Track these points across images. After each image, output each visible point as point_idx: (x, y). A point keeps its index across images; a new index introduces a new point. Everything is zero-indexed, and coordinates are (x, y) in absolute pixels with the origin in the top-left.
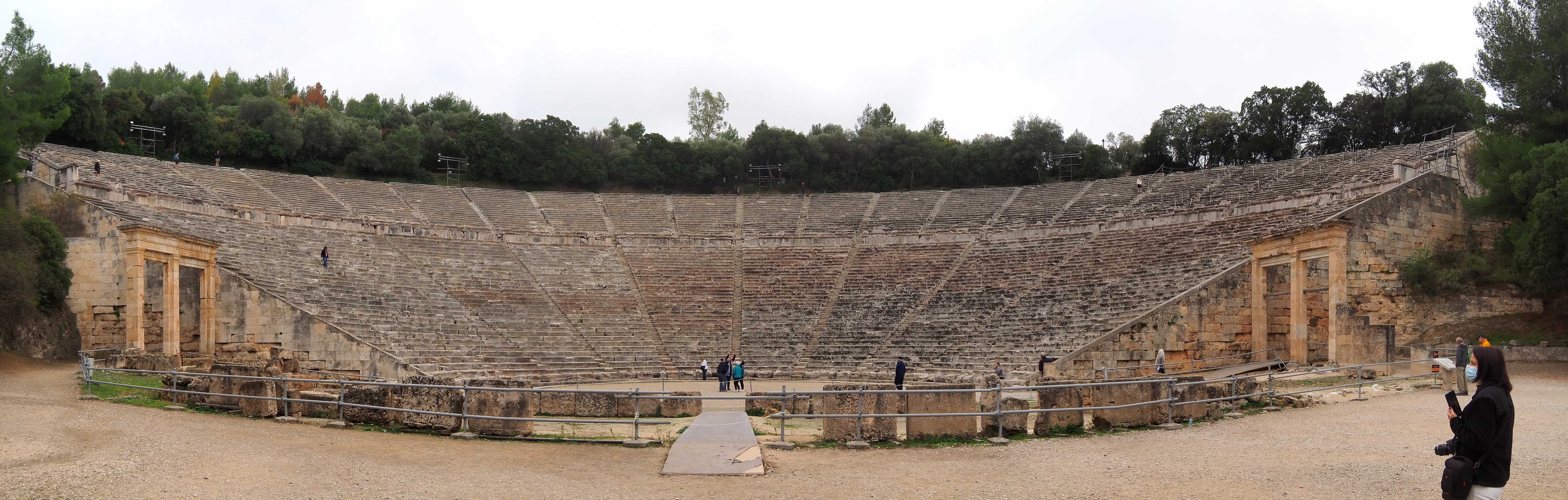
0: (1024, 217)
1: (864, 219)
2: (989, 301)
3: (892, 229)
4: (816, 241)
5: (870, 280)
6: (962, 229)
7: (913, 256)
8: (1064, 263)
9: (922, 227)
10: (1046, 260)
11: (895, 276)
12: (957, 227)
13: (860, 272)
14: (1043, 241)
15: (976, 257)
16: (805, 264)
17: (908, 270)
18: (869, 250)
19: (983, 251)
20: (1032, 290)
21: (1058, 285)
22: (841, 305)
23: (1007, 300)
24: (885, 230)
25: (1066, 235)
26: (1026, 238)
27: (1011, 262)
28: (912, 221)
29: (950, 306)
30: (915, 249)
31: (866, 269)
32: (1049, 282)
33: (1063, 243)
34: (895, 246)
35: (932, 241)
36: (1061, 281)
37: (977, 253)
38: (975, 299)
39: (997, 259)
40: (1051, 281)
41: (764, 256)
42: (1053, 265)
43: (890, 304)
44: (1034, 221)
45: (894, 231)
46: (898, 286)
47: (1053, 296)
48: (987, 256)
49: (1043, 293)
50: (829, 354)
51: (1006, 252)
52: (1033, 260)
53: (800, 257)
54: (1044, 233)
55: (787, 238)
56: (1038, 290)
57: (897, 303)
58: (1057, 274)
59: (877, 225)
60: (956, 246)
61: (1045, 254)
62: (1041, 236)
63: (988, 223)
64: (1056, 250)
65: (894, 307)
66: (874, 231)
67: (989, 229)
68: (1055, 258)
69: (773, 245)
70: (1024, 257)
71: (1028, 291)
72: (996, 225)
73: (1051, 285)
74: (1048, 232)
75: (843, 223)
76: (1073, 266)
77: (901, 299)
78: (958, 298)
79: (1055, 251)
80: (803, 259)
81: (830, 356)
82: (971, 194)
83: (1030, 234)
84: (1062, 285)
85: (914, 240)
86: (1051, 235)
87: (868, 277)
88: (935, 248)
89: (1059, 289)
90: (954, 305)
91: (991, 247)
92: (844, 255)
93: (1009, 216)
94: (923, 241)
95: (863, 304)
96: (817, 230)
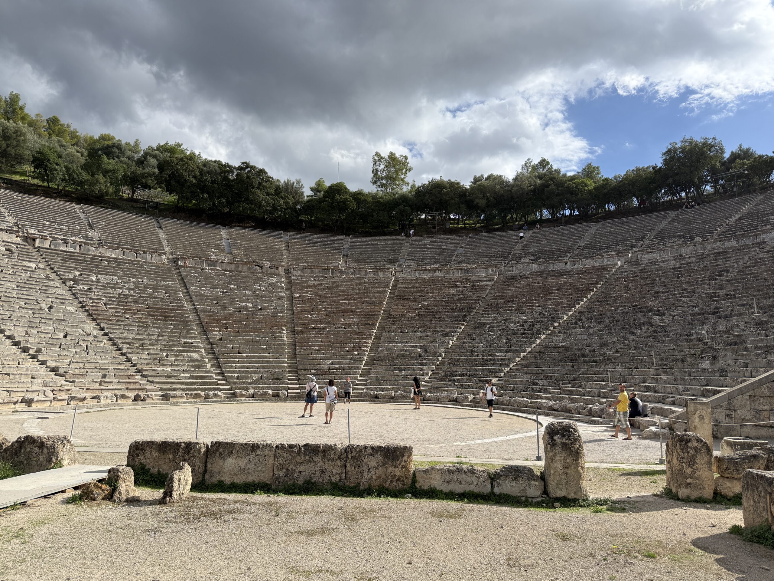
0: (679, 236)
1: (514, 252)
2: (634, 320)
3: (539, 258)
4: (467, 271)
5: (510, 304)
6: (610, 253)
7: (557, 281)
8: (730, 275)
9: (569, 255)
10: (707, 275)
11: (536, 300)
12: (605, 252)
13: (502, 297)
14: (702, 257)
15: (623, 278)
16: (452, 291)
17: (550, 293)
18: (514, 278)
19: (632, 271)
20: (689, 307)
21: (723, 300)
22: (478, 327)
23: (656, 320)
24: (532, 260)
25: (731, 247)
26: (681, 256)
27: (663, 280)
28: (560, 250)
29: (590, 326)
30: (560, 274)
31: (508, 294)
32: (711, 297)
33: (729, 256)
34: (540, 274)
35: (579, 266)
36: (728, 295)
37: (625, 274)
38: (619, 318)
39: (646, 278)
40: (712, 296)
41: (417, 285)
42: (716, 279)
43: (527, 326)
44: (692, 239)
45: (541, 260)
46: (537, 309)
47: (717, 312)
48: (636, 276)
49: (702, 309)
50: (456, 376)
51: (658, 271)
52: (690, 276)
53: (449, 286)
54: (704, 249)
55: (440, 270)
56: (695, 307)
57: (533, 325)
58: (721, 289)
59: (526, 256)
60: (603, 268)
61: (705, 269)
62: (700, 251)
63: (639, 245)
64: (719, 263)
65: (529, 330)
66: (522, 261)
67: (639, 251)
68: (718, 272)
69: (427, 276)
70: (678, 274)
71: (684, 309)
72: (648, 247)
73: (714, 301)
74: (709, 247)
75: (494, 256)
76: (743, 278)
77: (538, 322)
78: (600, 320)
79: (717, 265)
80: (451, 287)
81: (456, 378)
82: (622, 223)
83: (687, 251)
84: (728, 299)
85: (559, 266)
86: (713, 249)
87: (509, 301)
88: (579, 272)
89: (724, 304)
90: (594, 326)
91: (641, 267)
92: (489, 283)
93: (662, 237)
94: (569, 267)
95: (499, 326)
96: (469, 263)
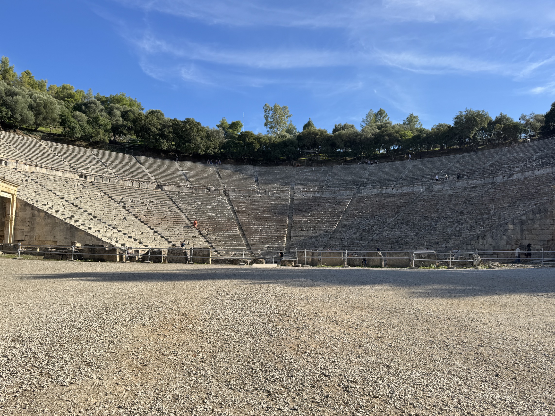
1: (362, 180)
4: (335, 192)
6: (418, 183)
7: (387, 200)
9: (394, 184)
12: (415, 182)
13: (356, 210)
14: (465, 189)
15: (423, 199)
16: (326, 205)
17: (383, 208)
18: (363, 197)
19: (428, 196)
22: (343, 228)
24: (373, 186)
25: (480, 184)
26: (455, 187)
28: (390, 180)
30: (389, 196)
31: (360, 208)
34: (377, 195)
35: (399, 191)
37: (424, 197)
38: (417, 223)
39: (435, 200)
41: (305, 201)
43: (370, 226)
45: (378, 186)
46: (376, 217)
48: (429, 199)
51: (441, 196)
53: (324, 202)
54: (467, 183)
55: (318, 191)
57: (373, 226)
59: (369, 183)
60: (413, 193)
62: (465, 185)
65: (371, 229)
66: (367, 186)
69: (311, 195)
70: (451, 198)
75: (350, 182)
77: (376, 224)
83: (458, 184)
85: (388, 191)
86: (471, 184)
88: (400, 195)
91: (433, 193)
94: (394, 191)
96: (335, 187)
